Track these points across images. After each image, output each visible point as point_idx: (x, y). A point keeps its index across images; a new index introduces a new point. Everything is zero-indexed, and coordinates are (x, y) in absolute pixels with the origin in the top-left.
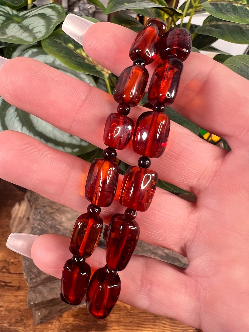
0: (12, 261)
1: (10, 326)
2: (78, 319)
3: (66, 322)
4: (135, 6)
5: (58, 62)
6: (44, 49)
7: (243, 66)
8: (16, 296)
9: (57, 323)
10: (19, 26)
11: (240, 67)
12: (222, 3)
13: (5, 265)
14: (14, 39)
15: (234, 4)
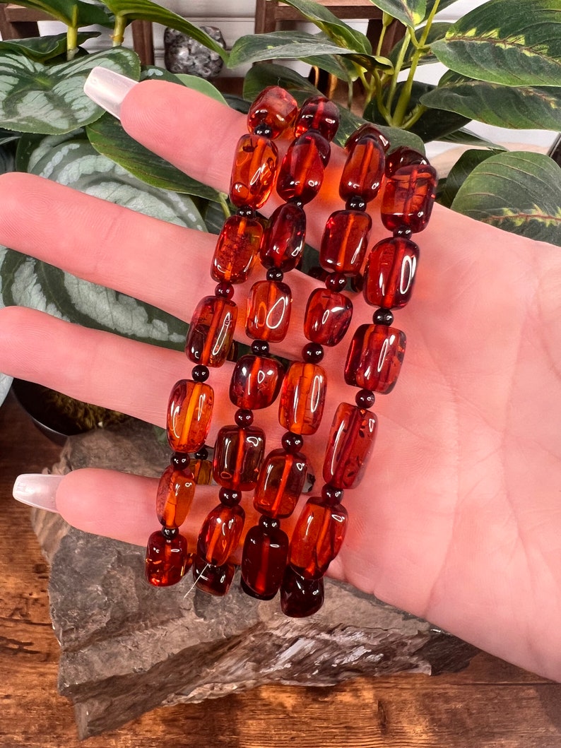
0: (35, 596)
1: (27, 739)
2: (176, 730)
3: (149, 735)
4: (287, 53)
5: (121, 170)
6: (92, 144)
7: (518, 177)
8: (42, 675)
9: (129, 736)
10: (46, 95)
11: (512, 178)
12: (473, 41)
13: (20, 606)
14: (31, 125)
15: (497, 44)
